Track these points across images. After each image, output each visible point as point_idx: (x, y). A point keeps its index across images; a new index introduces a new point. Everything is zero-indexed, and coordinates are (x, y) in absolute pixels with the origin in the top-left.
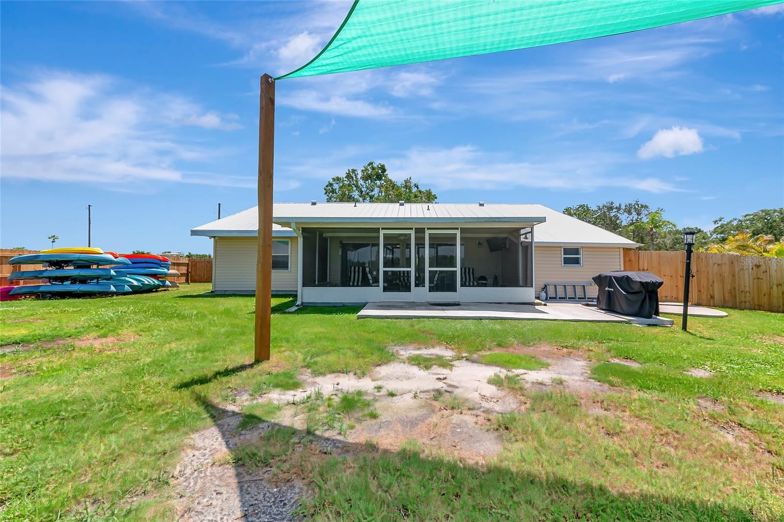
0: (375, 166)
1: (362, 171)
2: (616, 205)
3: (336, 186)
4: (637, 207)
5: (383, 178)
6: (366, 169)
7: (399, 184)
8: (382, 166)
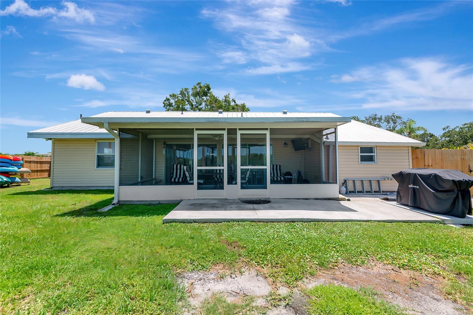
0: (202, 85)
1: (192, 89)
2: (379, 116)
3: (172, 101)
4: (393, 118)
5: (209, 95)
6: (196, 88)
7: (220, 99)
8: (207, 85)
